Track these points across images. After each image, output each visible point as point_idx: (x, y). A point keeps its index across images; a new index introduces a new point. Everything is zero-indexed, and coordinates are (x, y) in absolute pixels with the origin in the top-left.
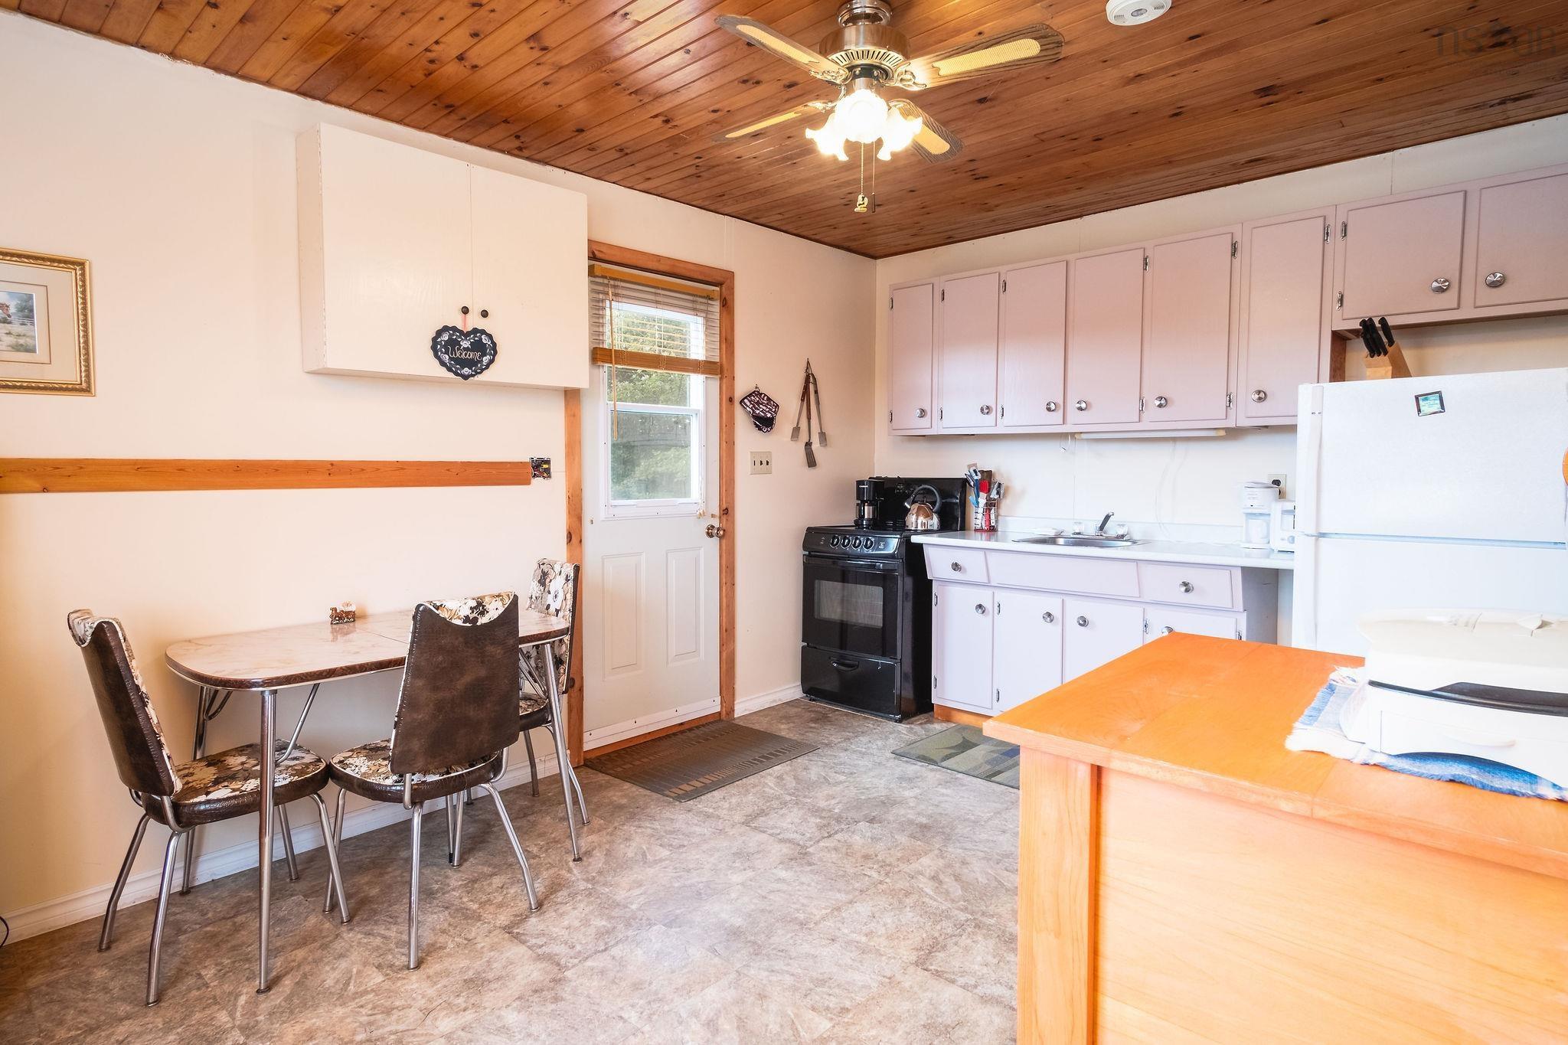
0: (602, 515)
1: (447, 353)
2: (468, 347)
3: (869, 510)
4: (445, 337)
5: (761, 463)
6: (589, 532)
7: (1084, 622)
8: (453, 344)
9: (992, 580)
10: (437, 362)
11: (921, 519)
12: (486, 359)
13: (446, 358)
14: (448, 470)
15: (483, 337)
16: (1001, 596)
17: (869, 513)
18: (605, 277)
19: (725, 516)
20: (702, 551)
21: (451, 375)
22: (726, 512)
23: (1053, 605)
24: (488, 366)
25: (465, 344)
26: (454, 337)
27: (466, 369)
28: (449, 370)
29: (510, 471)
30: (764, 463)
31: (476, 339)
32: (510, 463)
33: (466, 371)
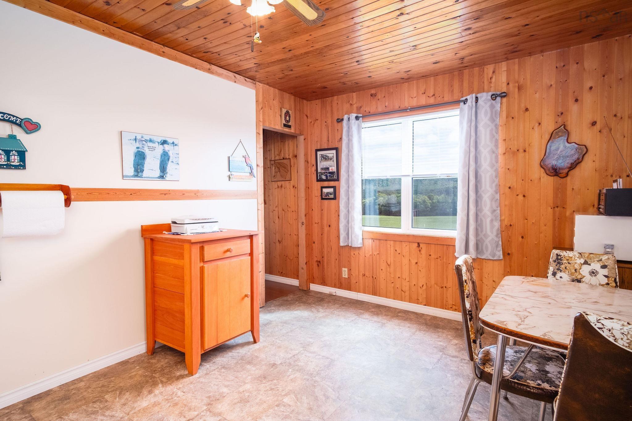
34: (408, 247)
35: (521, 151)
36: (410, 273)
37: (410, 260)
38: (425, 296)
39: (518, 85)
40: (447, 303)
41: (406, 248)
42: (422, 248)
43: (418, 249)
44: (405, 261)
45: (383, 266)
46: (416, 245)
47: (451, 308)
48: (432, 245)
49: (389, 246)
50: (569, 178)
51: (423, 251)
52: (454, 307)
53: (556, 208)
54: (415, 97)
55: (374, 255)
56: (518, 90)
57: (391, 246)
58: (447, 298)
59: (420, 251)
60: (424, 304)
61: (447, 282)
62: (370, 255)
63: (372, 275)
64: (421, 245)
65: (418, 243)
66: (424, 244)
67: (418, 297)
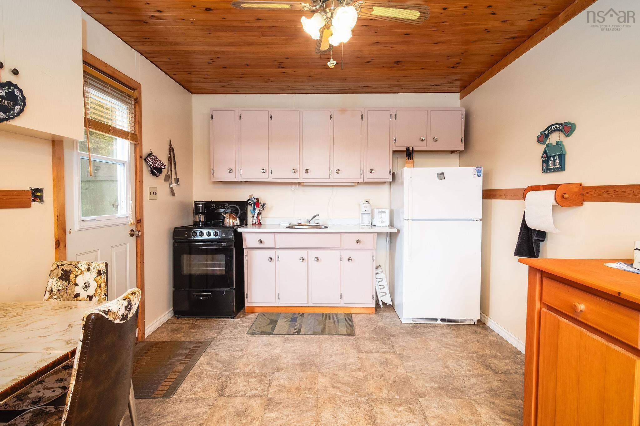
0: (77, 227)
2: (3, 96)
3: (202, 217)
5: (153, 194)
6: (69, 238)
7: (318, 259)
9: (276, 246)
11: (231, 220)
12: (18, 108)
15: (16, 90)
16: (279, 253)
17: (202, 219)
19: (139, 224)
20: (128, 245)
22: (139, 221)
23: (303, 253)
24: (18, 114)
30: (155, 193)
31: (10, 90)
33: (2, 115)
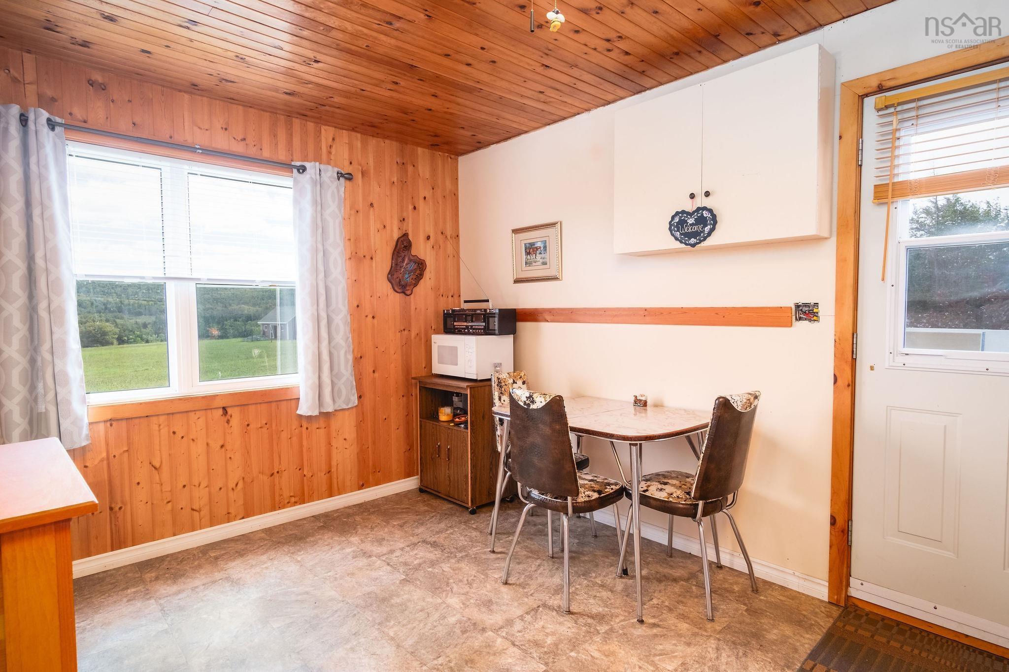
1: (678, 231)
2: (693, 223)
4: (677, 219)
8: (682, 223)
10: (673, 238)
12: (707, 229)
13: (678, 234)
14: (717, 314)
15: (704, 212)
18: (892, 106)
21: (683, 246)
24: (709, 234)
25: (691, 221)
26: (683, 218)
27: (692, 239)
28: (681, 242)
29: (770, 315)
31: (699, 215)
32: (769, 308)
33: (693, 241)
34: (202, 420)
35: (368, 257)
36: (210, 470)
37: (208, 444)
38: (241, 502)
39: (362, 169)
40: (282, 497)
41: (198, 423)
42: (231, 416)
43: (225, 419)
44: (198, 449)
45: (142, 473)
46: (221, 411)
47: (288, 503)
48: (250, 406)
49: (156, 427)
50: (412, 296)
51: (235, 421)
52: (293, 500)
53: (403, 332)
54: (207, 130)
55: (114, 456)
56: (362, 177)
57: (161, 427)
58: (281, 489)
59: (228, 422)
60: (240, 518)
61: (280, 463)
62: (102, 460)
63: (111, 503)
64: (230, 411)
65: (224, 408)
66: (236, 409)
67: (228, 509)
